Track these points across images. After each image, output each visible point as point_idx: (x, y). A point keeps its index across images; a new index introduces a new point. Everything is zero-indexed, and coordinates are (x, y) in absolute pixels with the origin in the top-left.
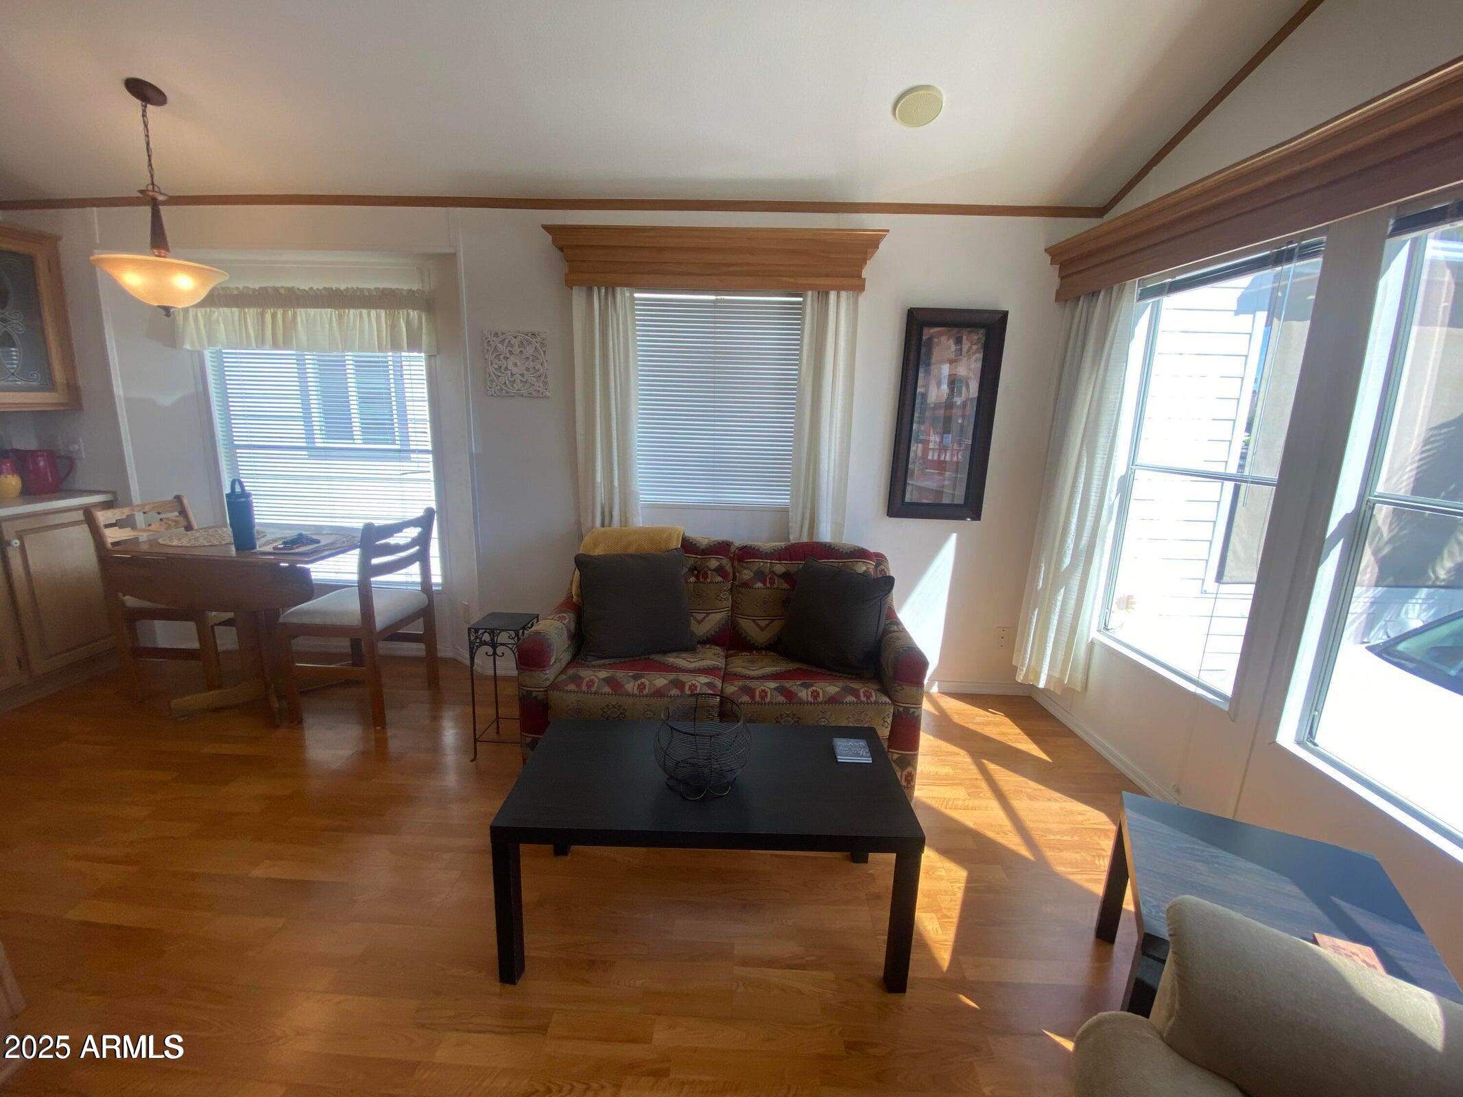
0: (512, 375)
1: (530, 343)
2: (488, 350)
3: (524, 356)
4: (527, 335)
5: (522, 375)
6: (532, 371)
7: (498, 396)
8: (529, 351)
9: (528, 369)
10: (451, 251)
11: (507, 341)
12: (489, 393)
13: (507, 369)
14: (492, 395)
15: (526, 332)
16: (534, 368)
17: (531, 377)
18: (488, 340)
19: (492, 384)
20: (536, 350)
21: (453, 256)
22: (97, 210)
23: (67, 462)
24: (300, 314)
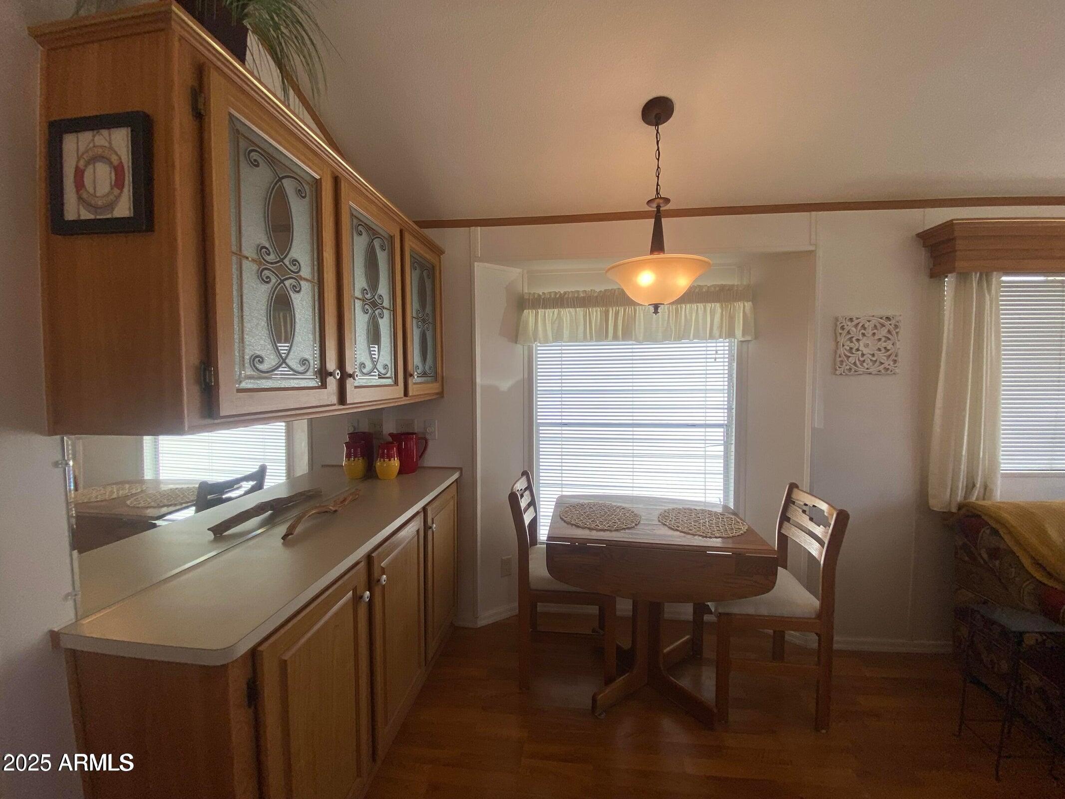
0: (863, 355)
1: (883, 325)
2: (841, 334)
3: (876, 337)
4: (881, 318)
5: (873, 355)
6: (883, 350)
7: (847, 375)
8: (883, 332)
9: (879, 349)
10: (812, 248)
11: (861, 325)
12: (838, 372)
13: (858, 350)
14: (841, 374)
15: (879, 317)
16: (885, 348)
17: (881, 356)
18: (842, 325)
19: (842, 365)
20: (889, 332)
21: (811, 253)
22: (481, 229)
23: (423, 442)
24: (639, 311)
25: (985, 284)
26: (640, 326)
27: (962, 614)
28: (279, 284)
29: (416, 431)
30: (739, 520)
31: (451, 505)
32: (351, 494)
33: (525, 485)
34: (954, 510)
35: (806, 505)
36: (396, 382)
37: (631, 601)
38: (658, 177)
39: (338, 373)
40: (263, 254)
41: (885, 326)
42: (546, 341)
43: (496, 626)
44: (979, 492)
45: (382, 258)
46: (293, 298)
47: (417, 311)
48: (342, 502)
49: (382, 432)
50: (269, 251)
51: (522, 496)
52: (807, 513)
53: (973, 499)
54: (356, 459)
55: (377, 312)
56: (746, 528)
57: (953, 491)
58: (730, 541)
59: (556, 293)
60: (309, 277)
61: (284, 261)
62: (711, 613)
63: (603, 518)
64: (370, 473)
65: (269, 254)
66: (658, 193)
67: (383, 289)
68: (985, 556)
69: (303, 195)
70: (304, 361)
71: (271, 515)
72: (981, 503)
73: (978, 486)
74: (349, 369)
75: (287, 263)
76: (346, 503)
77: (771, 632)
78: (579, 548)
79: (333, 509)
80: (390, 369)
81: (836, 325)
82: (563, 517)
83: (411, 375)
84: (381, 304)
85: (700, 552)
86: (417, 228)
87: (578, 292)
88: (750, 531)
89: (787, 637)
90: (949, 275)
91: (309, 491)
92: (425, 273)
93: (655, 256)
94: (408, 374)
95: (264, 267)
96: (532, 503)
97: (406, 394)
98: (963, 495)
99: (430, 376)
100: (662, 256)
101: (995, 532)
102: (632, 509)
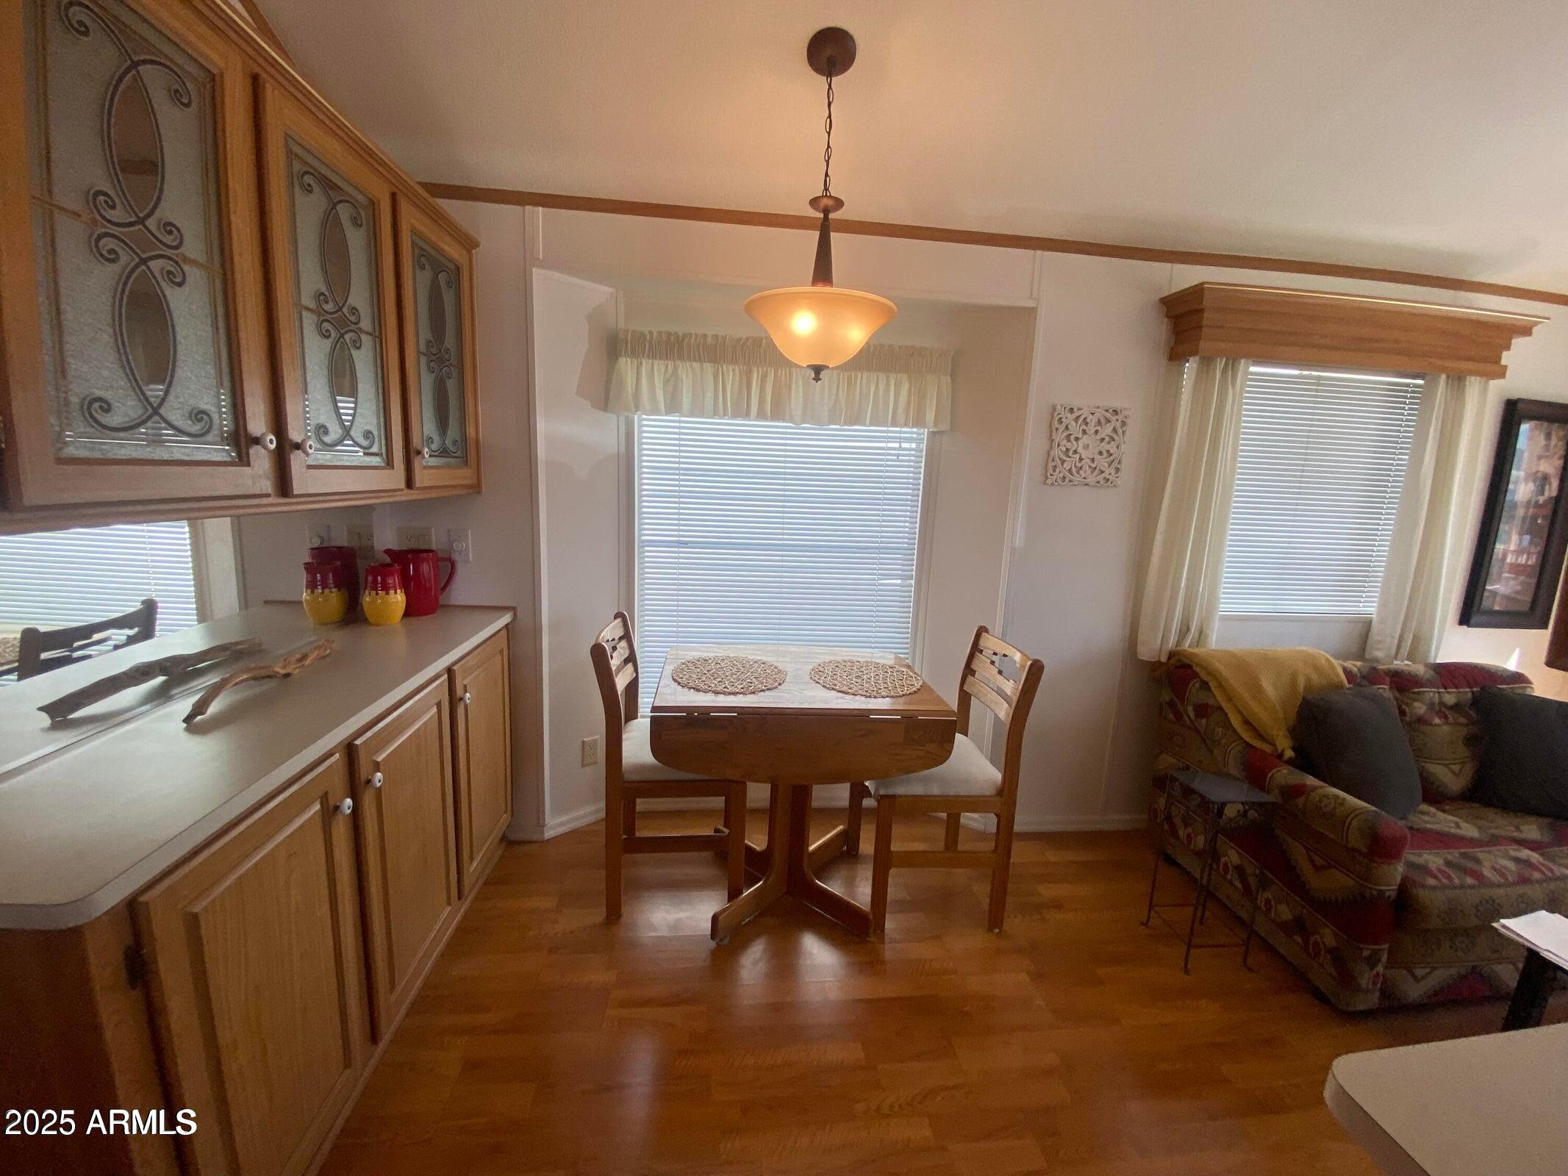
0: (1081, 459)
1: (1108, 421)
2: (1057, 429)
3: (1099, 437)
4: (1107, 411)
5: (1093, 460)
6: (1105, 454)
7: (1059, 485)
8: (1108, 430)
9: (1101, 453)
10: (1031, 304)
11: (1082, 418)
12: (1049, 482)
13: (1075, 452)
14: (1052, 484)
15: (1106, 408)
16: (1108, 451)
17: (1102, 462)
18: (1060, 416)
19: (1054, 471)
20: (1115, 430)
21: (1032, 311)
22: (544, 215)
23: (447, 566)
24: (797, 375)
25: (1230, 378)
26: (796, 401)
27: (1161, 782)
28: (137, 266)
29: (434, 548)
30: (911, 674)
31: (498, 663)
32: (315, 648)
33: (620, 632)
34: (1164, 659)
35: (995, 654)
36: (389, 463)
37: (768, 786)
38: (828, 162)
39: (271, 441)
40: (99, 207)
41: (1109, 422)
42: (655, 411)
43: (574, 836)
44: (1193, 638)
45: (356, 240)
46: (169, 298)
47: (429, 342)
48: (300, 660)
49: (372, 547)
50: (113, 201)
51: (614, 648)
52: (997, 664)
53: (1186, 645)
54: (327, 591)
55: (347, 337)
56: (920, 684)
57: (1165, 638)
58: (901, 700)
59: (669, 334)
60: (202, 258)
61: (147, 223)
62: (869, 795)
63: (735, 676)
64: (353, 615)
65: (113, 207)
66: (826, 189)
67: (359, 297)
68: (1192, 715)
69: (185, 101)
70: (198, 415)
71: (165, 682)
72: (1196, 650)
73: (1193, 629)
74: (295, 435)
75: (153, 228)
76: (307, 662)
77: (944, 815)
78: (696, 719)
79: (283, 672)
80: (376, 440)
81: (1052, 417)
82: (677, 678)
83: (419, 453)
84: (355, 324)
85: (862, 715)
86: (425, 194)
87: (705, 336)
88: (924, 687)
89: (962, 820)
90: (1191, 359)
91: (236, 644)
92: (442, 277)
93: (820, 289)
94: (412, 452)
95: (103, 230)
96: (631, 659)
97: (409, 483)
98: (1175, 642)
99: (454, 457)
100: (827, 289)
101: (1205, 685)
102: (776, 664)
